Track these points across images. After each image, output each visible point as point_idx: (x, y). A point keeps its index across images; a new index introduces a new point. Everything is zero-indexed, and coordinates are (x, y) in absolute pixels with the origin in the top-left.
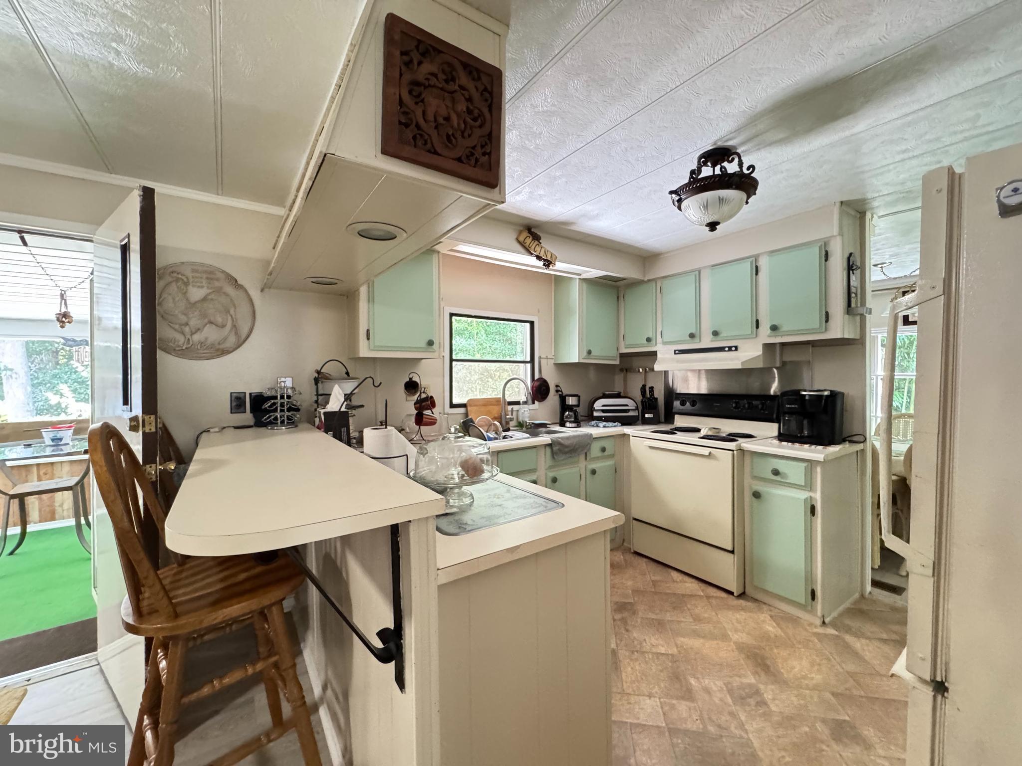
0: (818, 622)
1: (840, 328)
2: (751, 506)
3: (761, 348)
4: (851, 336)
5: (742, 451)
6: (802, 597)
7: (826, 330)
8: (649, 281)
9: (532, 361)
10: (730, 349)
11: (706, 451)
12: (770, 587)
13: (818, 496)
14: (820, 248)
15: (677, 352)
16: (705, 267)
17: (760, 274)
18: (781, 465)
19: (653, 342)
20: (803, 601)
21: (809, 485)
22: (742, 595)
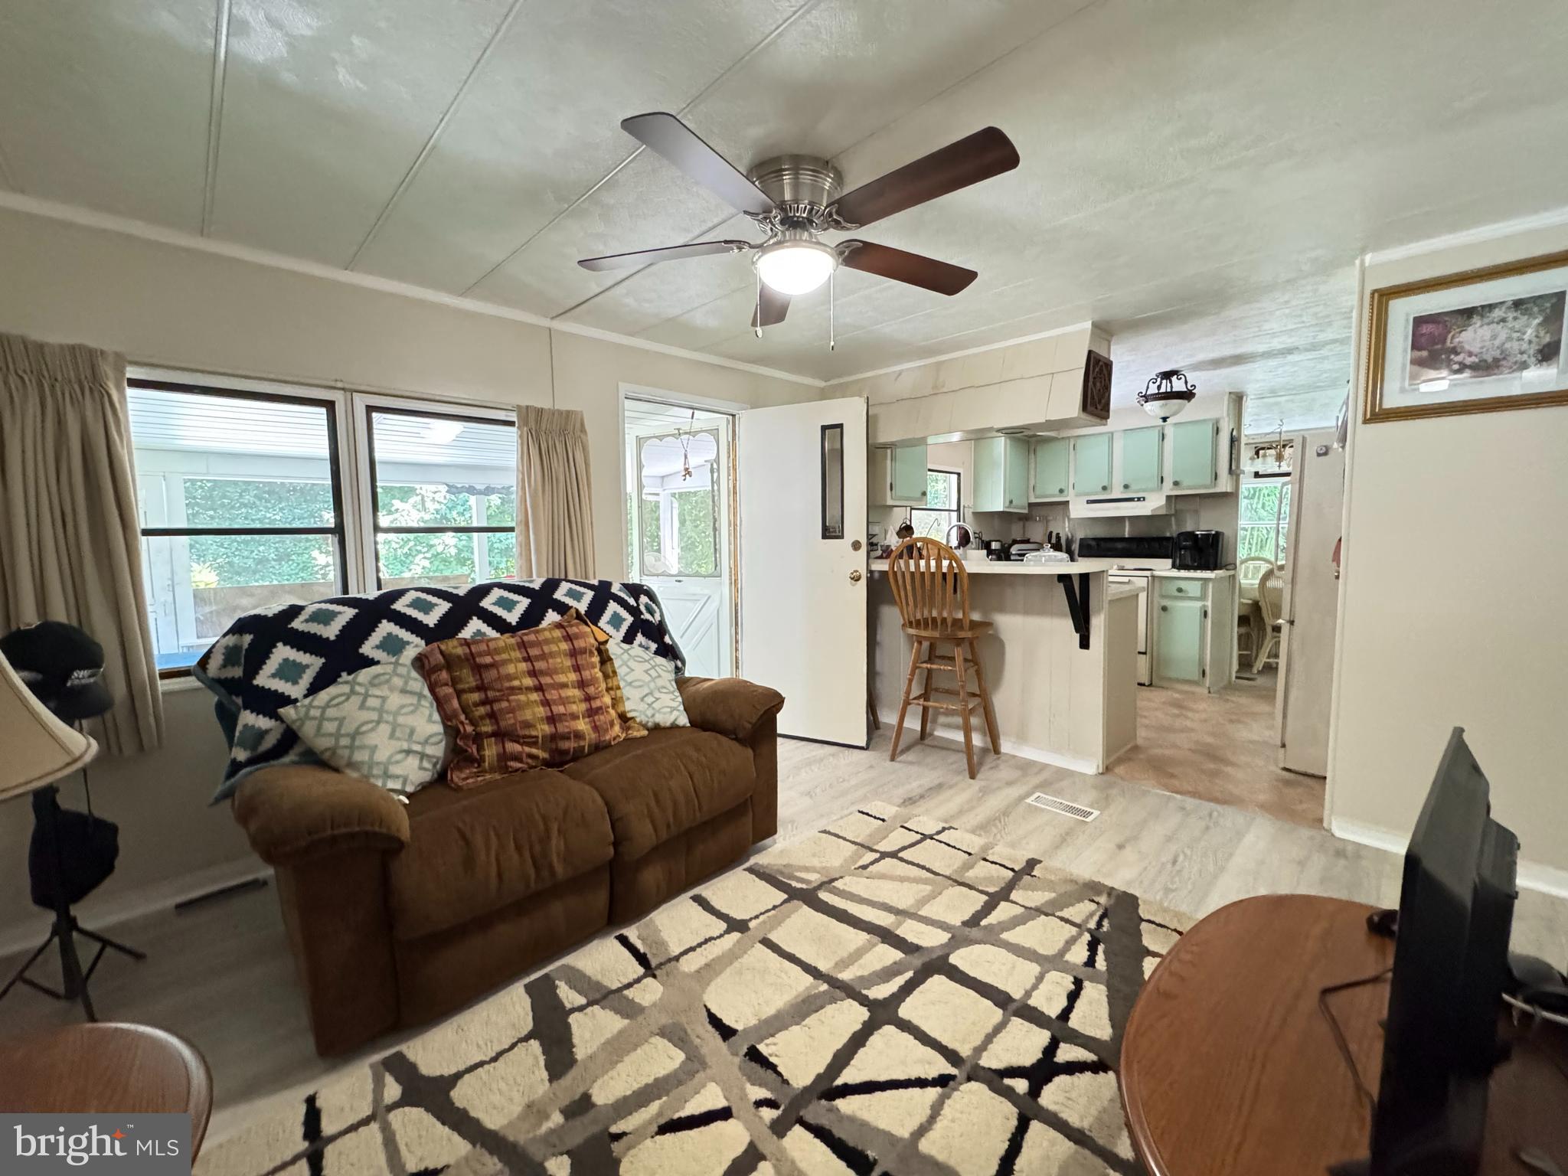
0: (1206, 691)
1: (1224, 485)
2: (1159, 617)
3: (1165, 498)
4: (1229, 490)
5: (1153, 577)
6: (1195, 675)
7: (1215, 485)
8: (1063, 438)
9: (958, 510)
10: (1139, 499)
11: (1126, 579)
12: (1173, 675)
13: (1209, 603)
14: (1213, 425)
15: (1089, 502)
16: (1116, 431)
17: (1165, 440)
18: (1183, 584)
19: (1066, 493)
20: (1196, 678)
21: (1203, 597)
22: (1150, 685)
